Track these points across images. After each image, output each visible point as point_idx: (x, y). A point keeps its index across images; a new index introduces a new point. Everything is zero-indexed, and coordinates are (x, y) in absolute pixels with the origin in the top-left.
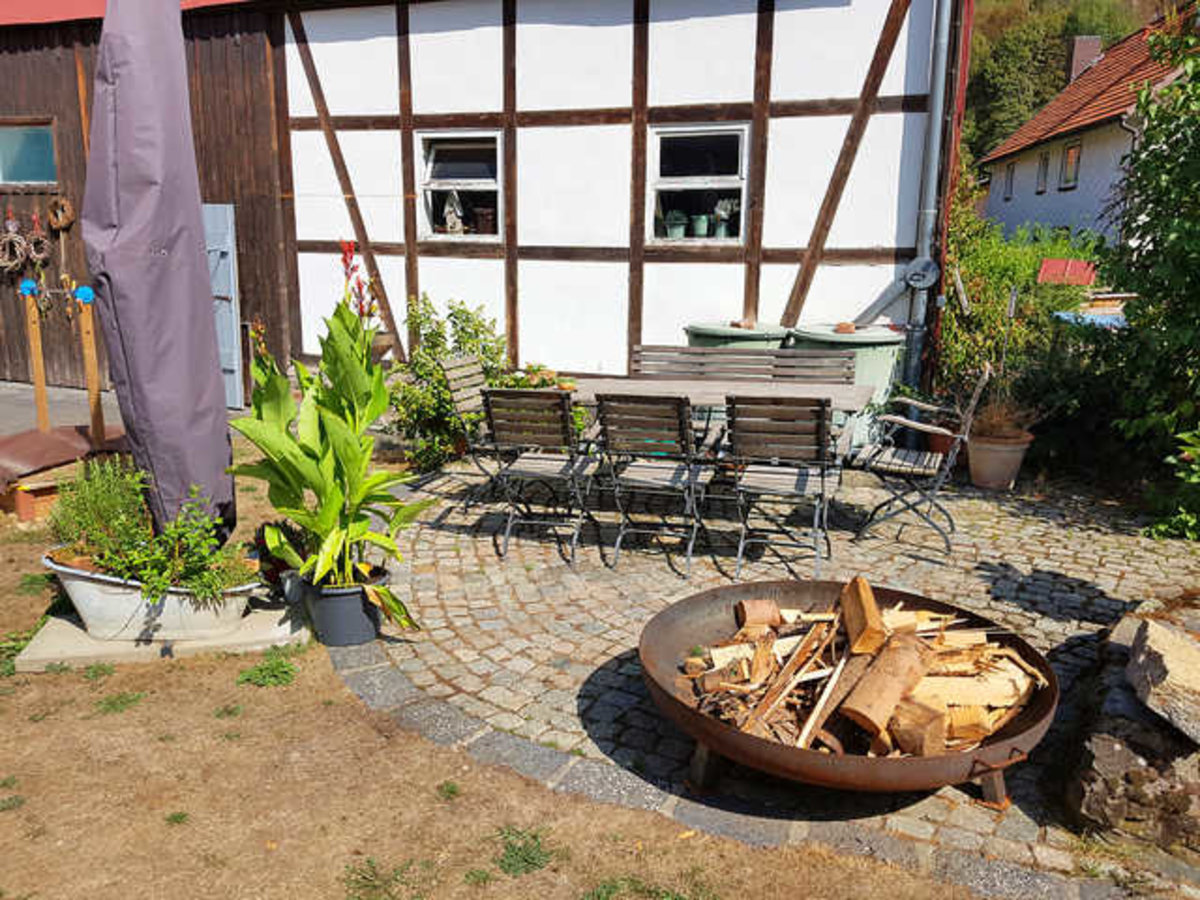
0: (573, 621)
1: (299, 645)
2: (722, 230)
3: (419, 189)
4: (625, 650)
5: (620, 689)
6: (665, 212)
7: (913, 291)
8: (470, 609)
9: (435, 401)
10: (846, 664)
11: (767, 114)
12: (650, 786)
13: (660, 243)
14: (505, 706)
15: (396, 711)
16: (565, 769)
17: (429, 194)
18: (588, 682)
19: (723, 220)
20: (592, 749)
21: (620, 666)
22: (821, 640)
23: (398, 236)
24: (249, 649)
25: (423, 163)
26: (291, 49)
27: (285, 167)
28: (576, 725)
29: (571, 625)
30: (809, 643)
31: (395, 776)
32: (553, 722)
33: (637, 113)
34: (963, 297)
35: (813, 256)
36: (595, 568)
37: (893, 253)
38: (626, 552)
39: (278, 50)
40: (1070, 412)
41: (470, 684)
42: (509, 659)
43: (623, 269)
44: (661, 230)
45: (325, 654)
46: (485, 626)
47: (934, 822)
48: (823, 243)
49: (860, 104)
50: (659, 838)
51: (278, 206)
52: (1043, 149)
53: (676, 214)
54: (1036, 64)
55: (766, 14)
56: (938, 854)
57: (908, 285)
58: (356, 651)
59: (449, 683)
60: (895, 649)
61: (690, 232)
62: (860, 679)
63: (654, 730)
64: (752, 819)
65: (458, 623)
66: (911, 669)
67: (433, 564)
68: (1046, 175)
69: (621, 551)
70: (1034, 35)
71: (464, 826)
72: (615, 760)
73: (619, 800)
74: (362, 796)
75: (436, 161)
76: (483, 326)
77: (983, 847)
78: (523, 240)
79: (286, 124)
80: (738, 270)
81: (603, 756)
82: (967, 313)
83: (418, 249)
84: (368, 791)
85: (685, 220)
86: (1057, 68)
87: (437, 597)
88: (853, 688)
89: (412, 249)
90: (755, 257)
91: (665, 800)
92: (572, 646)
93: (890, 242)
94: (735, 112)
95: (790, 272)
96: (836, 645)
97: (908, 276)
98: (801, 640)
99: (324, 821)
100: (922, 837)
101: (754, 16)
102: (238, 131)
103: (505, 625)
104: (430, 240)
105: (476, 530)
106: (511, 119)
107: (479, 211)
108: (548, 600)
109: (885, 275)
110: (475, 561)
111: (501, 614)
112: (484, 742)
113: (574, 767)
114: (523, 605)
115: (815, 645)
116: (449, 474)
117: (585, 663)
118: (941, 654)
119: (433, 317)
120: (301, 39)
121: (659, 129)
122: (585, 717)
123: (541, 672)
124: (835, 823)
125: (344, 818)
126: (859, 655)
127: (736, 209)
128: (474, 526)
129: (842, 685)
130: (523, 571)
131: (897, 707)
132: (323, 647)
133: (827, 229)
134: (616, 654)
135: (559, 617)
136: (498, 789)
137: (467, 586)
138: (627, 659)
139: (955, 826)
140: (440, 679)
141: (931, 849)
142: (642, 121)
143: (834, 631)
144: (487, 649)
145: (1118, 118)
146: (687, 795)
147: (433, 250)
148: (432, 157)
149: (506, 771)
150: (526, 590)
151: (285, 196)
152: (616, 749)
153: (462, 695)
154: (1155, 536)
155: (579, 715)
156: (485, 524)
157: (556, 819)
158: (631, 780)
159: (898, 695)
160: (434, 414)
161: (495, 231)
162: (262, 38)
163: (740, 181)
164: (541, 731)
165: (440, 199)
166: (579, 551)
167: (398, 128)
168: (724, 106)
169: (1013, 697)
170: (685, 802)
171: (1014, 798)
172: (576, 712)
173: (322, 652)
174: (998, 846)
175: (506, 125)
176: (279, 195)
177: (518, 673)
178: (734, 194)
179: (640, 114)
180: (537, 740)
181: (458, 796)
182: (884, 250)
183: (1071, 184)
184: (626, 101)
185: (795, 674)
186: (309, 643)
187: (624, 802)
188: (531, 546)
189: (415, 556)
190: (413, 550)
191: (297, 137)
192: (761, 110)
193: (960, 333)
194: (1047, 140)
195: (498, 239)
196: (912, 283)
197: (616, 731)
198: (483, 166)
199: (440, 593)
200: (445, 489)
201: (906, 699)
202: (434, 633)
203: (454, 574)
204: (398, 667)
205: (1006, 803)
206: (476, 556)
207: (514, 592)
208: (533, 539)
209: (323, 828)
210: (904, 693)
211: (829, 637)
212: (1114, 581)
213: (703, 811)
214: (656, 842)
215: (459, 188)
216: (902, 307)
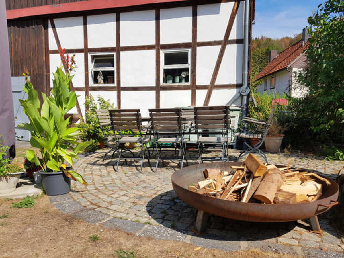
0: (142, 186)
1: (37, 196)
2: (184, 80)
3: (90, 71)
4: (163, 192)
5: (162, 204)
6: (166, 76)
7: (242, 96)
8: (104, 184)
9: (93, 128)
10: (252, 181)
11: (196, 45)
12: (179, 233)
13: (165, 85)
14: (117, 210)
15: (74, 213)
16: (144, 229)
17: (93, 72)
18: (150, 202)
19: (184, 78)
20: (153, 222)
21: (161, 197)
22: (240, 176)
23: (83, 85)
24: (18, 197)
25: (91, 63)
26: (50, 30)
27: (47, 65)
28: (147, 215)
29: (142, 187)
30: (235, 177)
31: (72, 235)
32: (137, 214)
33: (157, 46)
34: (255, 102)
35: (211, 87)
36: (149, 172)
37: (236, 85)
38: (159, 168)
39: (46, 30)
40: (295, 127)
41: (104, 205)
42: (119, 197)
43: (154, 93)
44: (165, 81)
45: (48, 198)
46: (110, 189)
47: (297, 239)
48: (214, 83)
49: (223, 42)
50: (185, 251)
51: (45, 77)
52: (266, 78)
53: (170, 76)
54: (259, 61)
55: (195, 17)
56: (303, 250)
57: (241, 95)
58: (60, 197)
59: (96, 205)
60: (271, 174)
61: (174, 81)
62: (259, 185)
63: (178, 215)
64: (223, 242)
65: (99, 188)
66: (278, 180)
67: (91, 174)
68: (266, 86)
69: (158, 168)
70: (258, 54)
71: (101, 251)
72: (163, 225)
73: (167, 238)
74: (56, 242)
75: (95, 63)
76: (110, 105)
77: (320, 246)
78: (122, 85)
79: (48, 52)
80: (189, 92)
81: (158, 224)
82: (256, 107)
83: (89, 89)
84: (59, 240)
85: (172, 78)
86: (265, 62)
87: (92, 182)
88: (257, 189)
89: (87, 89)
90: (194, 88)
91: (186, 237)
92: (143, 193)
93: (235, 82)
94: (187, 45)
95: (205, 92)
96: (246, 176)
97: (241, 92)
98: (232, 177)
99: (38, 252)
100: (295, 244)
101: (191, 18)
102: (33, 54)
103: (118, 188)
104: (93, 86)
105: (107, 165)
106: (118, 49)
107: (108, 77)
108: (133, 181)
109: (234, 92)
110: (107, 172)
111: (116, 185)
112: (110, 221)
113: (147, 228)
114: (124, 183)
115: (238, 177)
116: (98, 153)
117: (148, 197)
118: (287, 177)
119: (93, 102)
120: (54, 27)
121: (163, 51)
122: (150, 212)
123: (132, 200)
124: (257, 241)
125: (47, 250)
126: (257, 177)
127: (188, 74)
128: (106, 164)
129: (253, 188)
130: (124, 174)
131: (276, 194)
132: (47, 196)
133: (215, 79)
134: (159, 194)
135: (137, 185)
136: (116, 237)
137: (103, 179)
138: (164, 195)
139: (305, 240)
140: (92, 204)
141: (300, 248)
142: (158, 48)
143: (245, 172)
144: (111, 194)
145: (285, 68)
146: (194, 235)
147: (94, 89)
148: (94, 61)
149: (119, 230)
150: (125, 179)
151: (47, 74)
152: (163, 221)
153: (101, 208)
154: (330, 160)
155: (147, 212)
156: (110, 163)
157: (141, 246)
158: (170, 231)
159: (276, 190)
160: (93, 132)
161: (114, 83)
162: (41, 27)
163: (189, 66)
164: (132, 217)
165: (96, 74)
166: (143, 169)
167: (83, 52)
168: (183, 43)
169: (316, 191)
170: (194, 238)
171: (325, 229)
172: (146, 211)
173: (47, 198)
174: (326, 246)
175: (117, 51)
176: (45, 74)
177: (123, 201)
178: (187, 70)
179: (158, 47)
180: (131, 220)
181: (98, 239)
182: (233, 84)
183: (274, 87)
184: (153, 42)
185: (233, 186)
186: (42, 194)
187: (169, 238)
188: (126, 168)
189: (84, 172)
190: (84, 170)
191: (51, 56)
192: (194, 45)
193: (255, 112)
194: (266, 75)
195: (115, 85)
196: (242, 94)
197: (162, 216)
198: (110, 64)
199: (93, 181)
200: (96, 156)
201: (279, 190)
202: (90, 191)
203: (99, 176)
204: (76, 201)
205: (321, 231)
206: (107, 171)
207: (121, 179)
208: (127, 166)
209: (36, 254)
210: (277, 189)
211: (243, 174)
212: (324, 170)
213: (203, 240)
214: (185, 252)
215: (102, 70)
216: (239, 101)
